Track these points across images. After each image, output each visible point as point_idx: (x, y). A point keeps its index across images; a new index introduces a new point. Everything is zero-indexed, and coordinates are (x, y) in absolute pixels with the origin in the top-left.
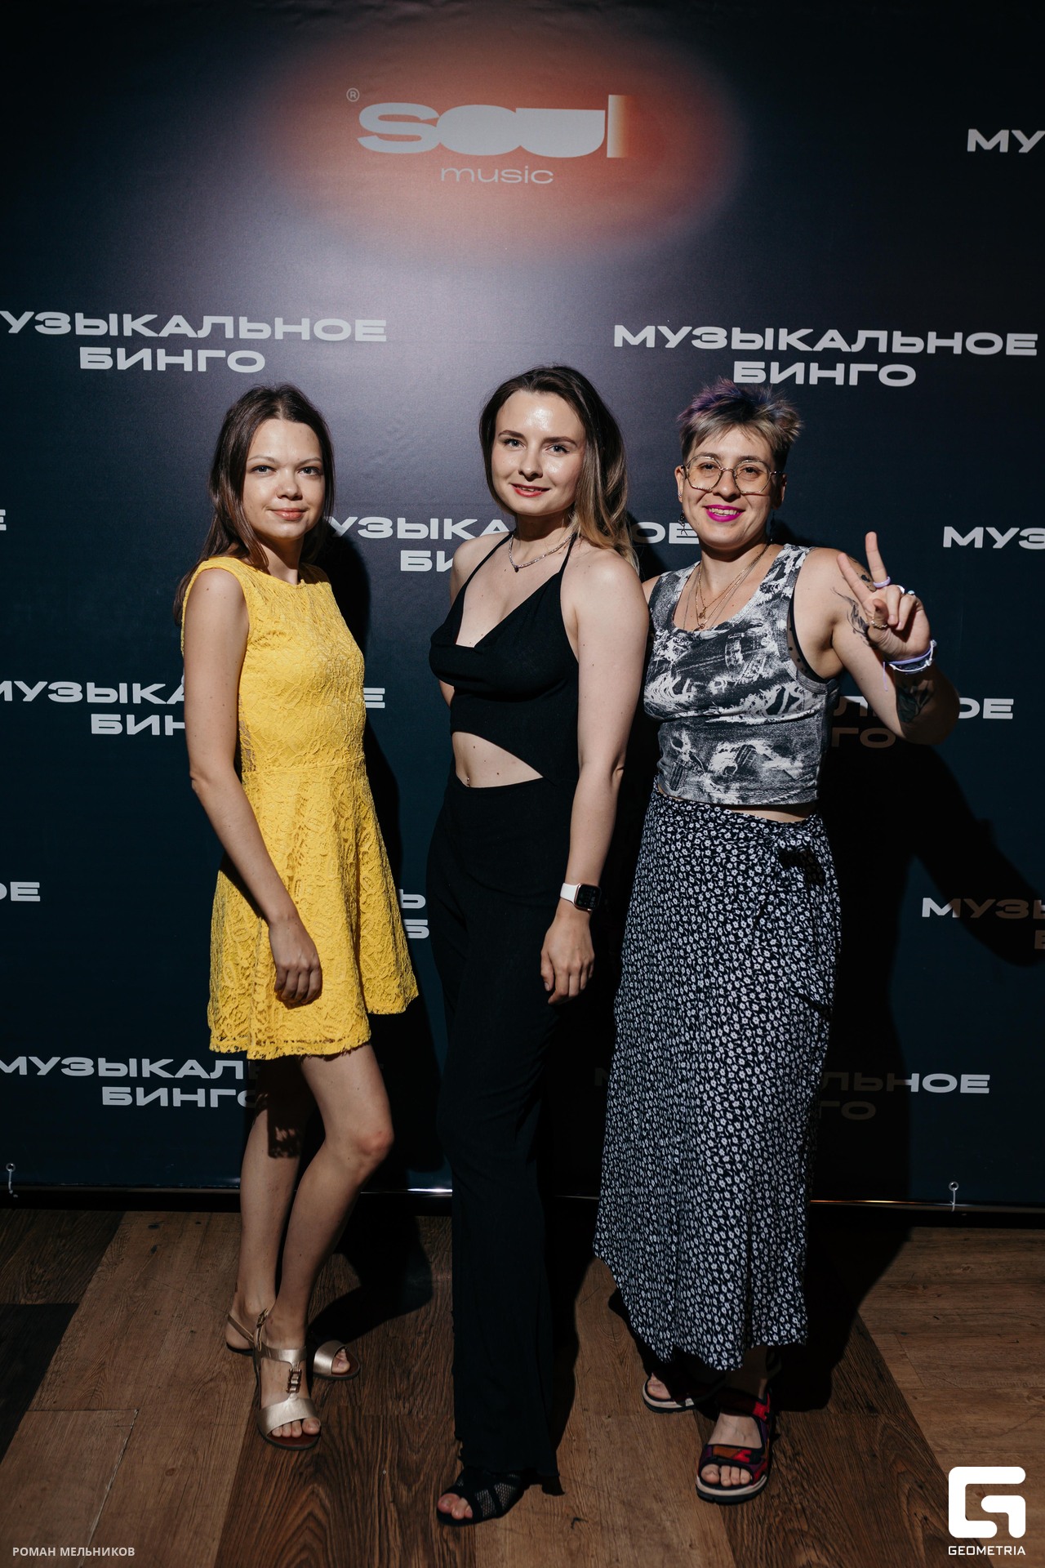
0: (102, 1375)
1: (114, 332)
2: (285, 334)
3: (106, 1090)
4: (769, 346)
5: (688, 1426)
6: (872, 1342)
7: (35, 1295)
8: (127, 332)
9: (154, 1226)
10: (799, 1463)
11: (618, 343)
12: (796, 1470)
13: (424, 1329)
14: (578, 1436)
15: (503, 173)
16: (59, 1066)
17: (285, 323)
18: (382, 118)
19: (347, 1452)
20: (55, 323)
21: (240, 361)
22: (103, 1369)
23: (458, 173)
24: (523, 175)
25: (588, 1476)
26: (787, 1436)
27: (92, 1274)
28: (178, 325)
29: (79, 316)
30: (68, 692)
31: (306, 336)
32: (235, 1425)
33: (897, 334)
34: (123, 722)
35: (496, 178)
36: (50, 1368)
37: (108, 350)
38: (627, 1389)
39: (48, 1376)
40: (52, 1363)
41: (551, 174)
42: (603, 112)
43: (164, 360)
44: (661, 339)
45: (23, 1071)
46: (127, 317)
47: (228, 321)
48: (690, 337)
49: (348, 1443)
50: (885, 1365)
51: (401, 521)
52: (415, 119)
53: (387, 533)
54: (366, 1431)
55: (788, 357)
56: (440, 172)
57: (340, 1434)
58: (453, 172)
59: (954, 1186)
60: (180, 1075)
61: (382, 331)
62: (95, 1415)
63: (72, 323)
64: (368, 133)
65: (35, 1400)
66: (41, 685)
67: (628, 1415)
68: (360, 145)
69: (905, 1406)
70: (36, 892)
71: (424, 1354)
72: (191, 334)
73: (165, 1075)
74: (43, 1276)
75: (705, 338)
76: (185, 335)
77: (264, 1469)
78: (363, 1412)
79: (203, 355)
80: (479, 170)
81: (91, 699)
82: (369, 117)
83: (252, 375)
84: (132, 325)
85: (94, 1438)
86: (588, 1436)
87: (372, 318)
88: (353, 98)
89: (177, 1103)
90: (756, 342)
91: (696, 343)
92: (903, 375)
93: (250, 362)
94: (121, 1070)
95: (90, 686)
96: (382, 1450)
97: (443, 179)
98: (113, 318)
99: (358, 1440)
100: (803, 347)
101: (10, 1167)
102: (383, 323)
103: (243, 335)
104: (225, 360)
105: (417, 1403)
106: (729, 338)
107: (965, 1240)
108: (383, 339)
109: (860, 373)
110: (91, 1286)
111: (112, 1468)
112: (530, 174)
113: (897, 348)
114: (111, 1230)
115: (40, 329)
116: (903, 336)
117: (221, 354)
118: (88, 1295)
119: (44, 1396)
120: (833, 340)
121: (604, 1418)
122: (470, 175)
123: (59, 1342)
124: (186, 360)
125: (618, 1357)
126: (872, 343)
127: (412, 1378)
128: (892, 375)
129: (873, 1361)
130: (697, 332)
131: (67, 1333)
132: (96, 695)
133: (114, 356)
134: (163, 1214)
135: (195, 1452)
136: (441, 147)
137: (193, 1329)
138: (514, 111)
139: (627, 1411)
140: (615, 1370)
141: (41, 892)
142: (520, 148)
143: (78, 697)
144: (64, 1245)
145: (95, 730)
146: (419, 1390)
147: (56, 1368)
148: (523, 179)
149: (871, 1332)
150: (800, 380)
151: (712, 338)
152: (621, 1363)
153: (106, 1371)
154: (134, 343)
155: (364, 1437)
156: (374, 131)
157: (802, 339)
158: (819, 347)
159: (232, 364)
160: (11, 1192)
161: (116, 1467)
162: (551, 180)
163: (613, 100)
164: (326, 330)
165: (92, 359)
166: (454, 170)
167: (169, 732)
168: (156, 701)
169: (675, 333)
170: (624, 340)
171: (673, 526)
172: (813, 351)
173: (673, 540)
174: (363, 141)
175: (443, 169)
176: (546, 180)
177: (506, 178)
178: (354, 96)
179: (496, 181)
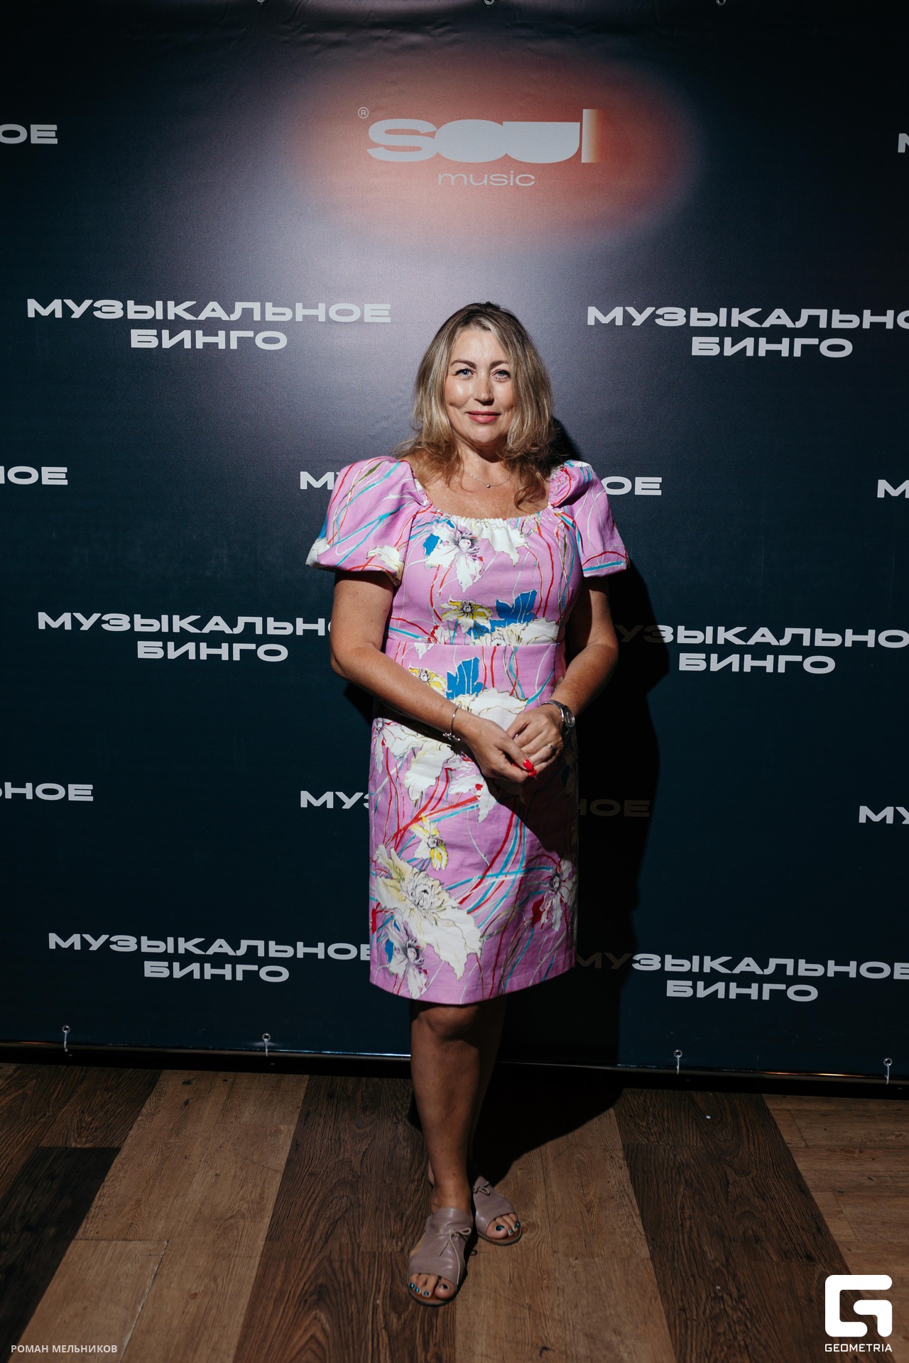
0: (139, 1210)
1: (160, 316)
2: (304, 316)
3: (147, 964)
4: (723, 324)
5: (646, 1268)
6: (812, 1198)
7: (84, 1139)
8: (171, 317)
9: (187, 1083)
10: (744, 1304)
11: (591, 322)
12: (740, 1310)
13: (416, 1177)
14: (549, 1275)
15: (491, 177)
16: (108, 942)
17: (305, 307)
18: (388, 132)
19: (346, 1282)
20: (110, 309)
21: (266, 340)
22: (140, 1205)
23: (453, 178)
24: (509, 179)
25: (556, 1310)
26: (734, 1280)
27: (133, 1123)
28: (213, 310)
29: (130, 303)
30: (118, 622)
31: (322, 318)
32: (251, 1257)
33: (836, 312)
34: (165, 648)
35: (485, 181)
36: (95, 1204)
37: (154, 332)
38: (593, 1234)
39: (93, 1210)
40: (96, 1199)
41: (533, 178)
42: (579, 123)
43: (201, 340)
44: (628, 318)
45: (78, 947)
46: (171, 304)
47: (256, 306)
48: (654, 316)
49: (348, 1276)
50: (823, 1220)
52: (416, 133)
54: (363, 1264)
55: (740, 333)
56: (438, 177)
57: (341, 1267)
58: (449, 177)
59: (888, 1062)
60: (210, 952)
61: (387, 313)
62: (131, 1245)
63: (125, 309)
64: (377, 145)
65: (81, 1231)
66: (95, 617)
67: (593, 1258)
68: (370, 156)
69: (840, 1257)
70: (89, 793)
71: (416, 1198)
72: (225, 317)
73: (198, 951)
74: (91, 1123)
75: (666, 317)
76: (220, 319)
77: (275, 1295)
78: (361, 1249)
79: (235, 335)
80: (471, 175)
81: (138, 628)
82: (378, 131)
83: (276, 352)
84: (174, 310)
85: (129, 1265)
86: (557, 1275)
87: (379, 303)
88: (364, 116)
89: (207, 976)
90: (712, 320)
91: (659, 322)
92: (841, 348)
93: (275, 341)
94: (161, 947)
95: (137, 617)
96: (377, 1282)
97: (440, 183)
98: (159, 304)
99: (356, 1272)
100: (753, 324)
101: (66, 1029)
102: (388, 306)
103: (269, 317)
104: (254, 339)
105: (408, 1243)
106: (688, 316)
107: (899, 1110)
108: (388, 320)
109: (803, 346)
110: (131, 1133)
111: (144, 1290)
112: (515, 178)
113: (836, 324)
114: (151, 1085)
115: (97, 314)
116: (841, 313)
117: (250, 334)
118: (129, 1140)
119: (88, 1227)
120: (779, 317)
121: (571, 1260)
122: (462, 178)
123: (103, 1181)
124: (220, 340)
125: (586, 1206)
126: (814, 320)
127: (404, 1219)
128: (831, 348)
129: (812, 1216)
130: (660, 312)
131: (110, 1173)
132: (142, 625)
133: (159, 336)
134: (195, 1073)
135: (215, 1279)
136: (438, 155)
137: (217, 1172)
138: (502, 124)
139: (592, 1254)
140: (582, 1217)
141: (94, 793)
142: (507, 154)
143: (126, 627)
144: (110, 1097)
145: (141, 655)
146: (410, 1230)
147: (100, 1203)
148: (509, 182)
149: (811, 1190)
150: (750, 353)
151: (673, 317)
152: (588, 1211)
153: (142, 1206)
154: (176, 326)
155: (362, 1270)
156: (381, 143)
157: (752, 317)
158: (767, 324)
159: (259, 342)
160: (66, 1050)
161: (147, 1290)
162: (533, 183)
163: (585, 111)
164: (339, 313)
165: (141, 339)
166: (449, 175)
167: (203, 657)
168: (193, 630)
169: (640, 313)
170: (596, 319)
171: (638, 480)
172: (761, 328)
173: (638, 492)
174: (371, 152)
175: (440, 175)
176: (529, 183)
177: (496, 182)
178: (364, 113)
179: (486, 184)
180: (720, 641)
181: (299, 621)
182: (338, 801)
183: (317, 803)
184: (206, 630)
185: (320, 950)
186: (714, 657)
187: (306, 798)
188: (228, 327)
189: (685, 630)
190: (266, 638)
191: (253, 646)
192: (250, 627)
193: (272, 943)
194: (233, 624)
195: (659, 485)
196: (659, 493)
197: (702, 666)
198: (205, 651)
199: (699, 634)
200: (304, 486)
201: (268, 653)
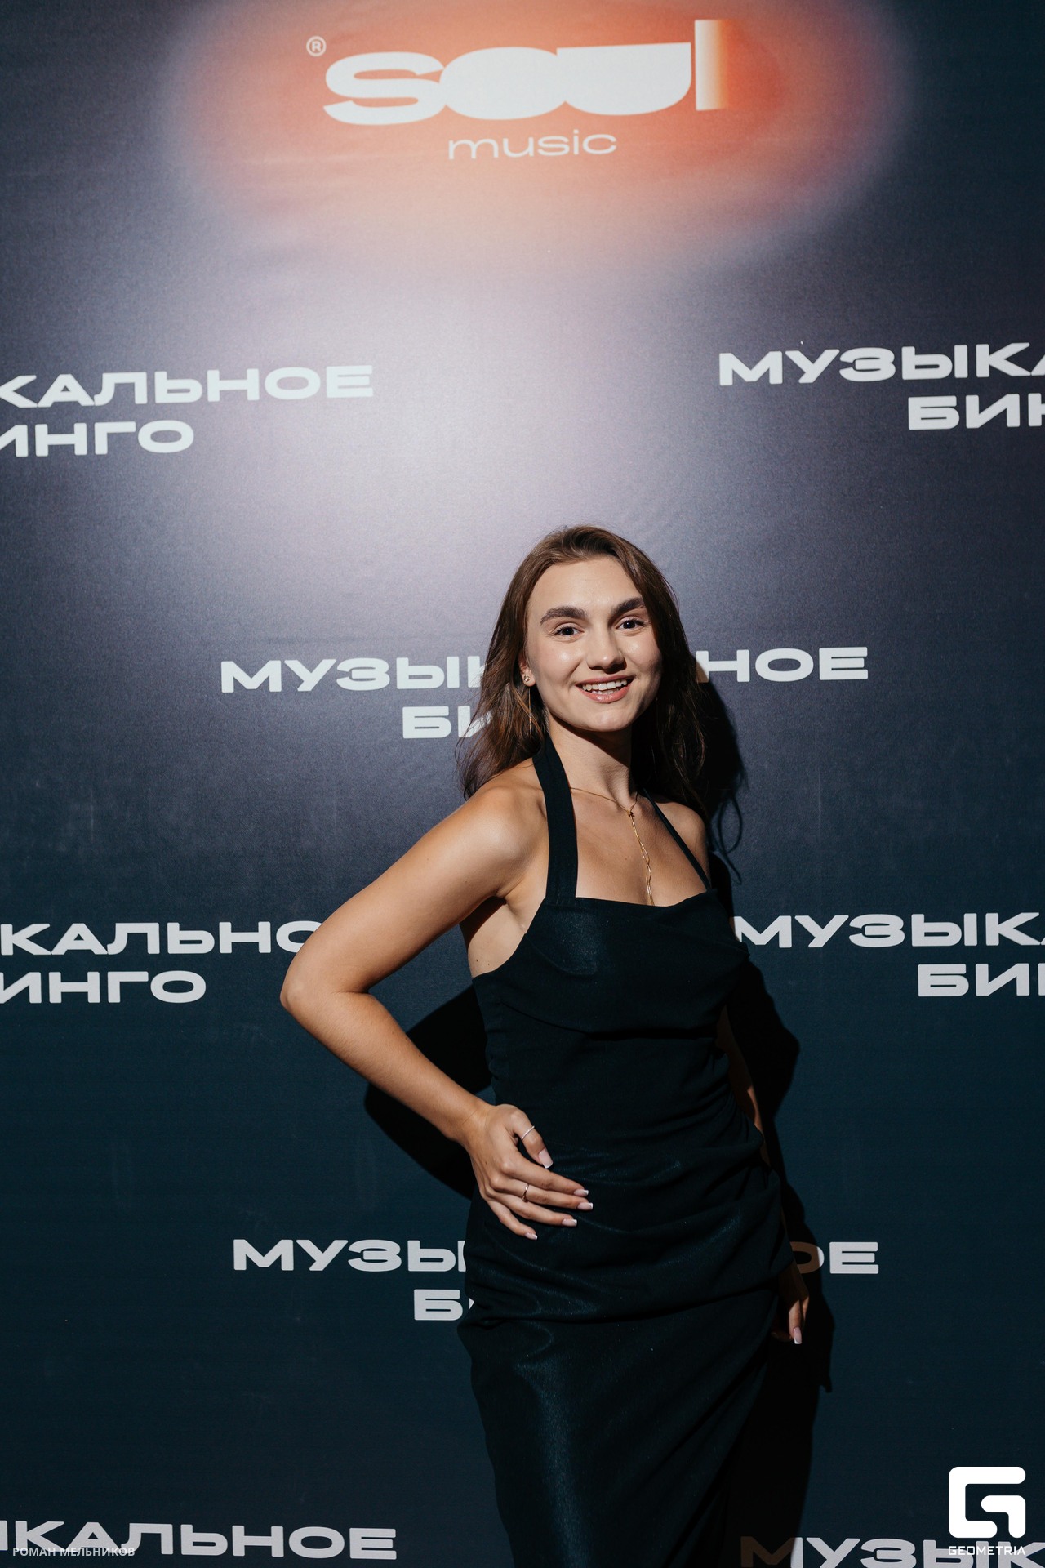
2: (223, 393)
4: (962, 372)
11: (726, 380)
15: (541, 143)
17: (222, 378)
18: (360, 76)
21: (157, 437)
23: (474, 147)
28: (66, 389)
31: (253, 395)
35: (530, 150)
41: (613, 139)
42: (688, 46)
43: (45, 440)
44: (791, 371)
47: (139, 379)
48: (837, 364)
51: (402, 663)
52: (407, 74)
53: (382, 682)
55: (993, 387)
56: (447, 147)
58: (468, 147)
60: (74, 1546)
61: (366, 381)
64: (340, 98)
68: (328, 117)
72: (84, 400)
75: (859, 365)
76: (76, 403)
79: (102, 430)
80: (506, 141)
82: (341, 75)
83: (173, 456)
87: (354, 364)
88: (317, 51)
90: (941, 366)
91: (847, 374)
93: (173, 436)
97: (451, 156)
100: (1015, 371)
102: (368, 369)
103: (162, 397)
104: (136, 434)
106: (898, 363)
108: (369, 393)
112: (581, 141)
117: (128, 427)
122: (489, 146)
124: (77, 440)
130: (847, 357)
136: (447, 110)
138: (555, 53)
142: (566, 106)
148: (572, 149)
150: (1013, 421)
151: (872, 364)
156: (348, 94)
157: (1012, 359)
158: (1040, 369)
159: (145, 441)
162: (613, 148)
163: (702, 28)
164: (283, 384)
166: (468, 142)
167: (55, 998)
168: (36, 950)
169: (813, 359)
170: (735, 375)
171: (825, 653)
172: (1031, 377)
173: (826, 675)
174: (332, 110)
175: (451, 143)
176: (606, 148)
177: (546, 150)
178: (318, 48)
179: (532, 154)
180: (992, 940)
181: (225, 927)
182: (302, 1258)
183: (264, 1261)
184: (60, 949)
185: (274, 1542)
186: (982, 970)
187: (243, 1252)
188: (91, 416)
189: (926, 921)
190: (167, 961)
191: (141, 976)
192: (137, 941)
193: (186, 1529)
194: (106, 937)
195: (863, 660)
196: (864, 675)
197: (961, 988)
198: (59, 987)
199: (951, 928)
200: (227, 687)
201: (170, 987)
